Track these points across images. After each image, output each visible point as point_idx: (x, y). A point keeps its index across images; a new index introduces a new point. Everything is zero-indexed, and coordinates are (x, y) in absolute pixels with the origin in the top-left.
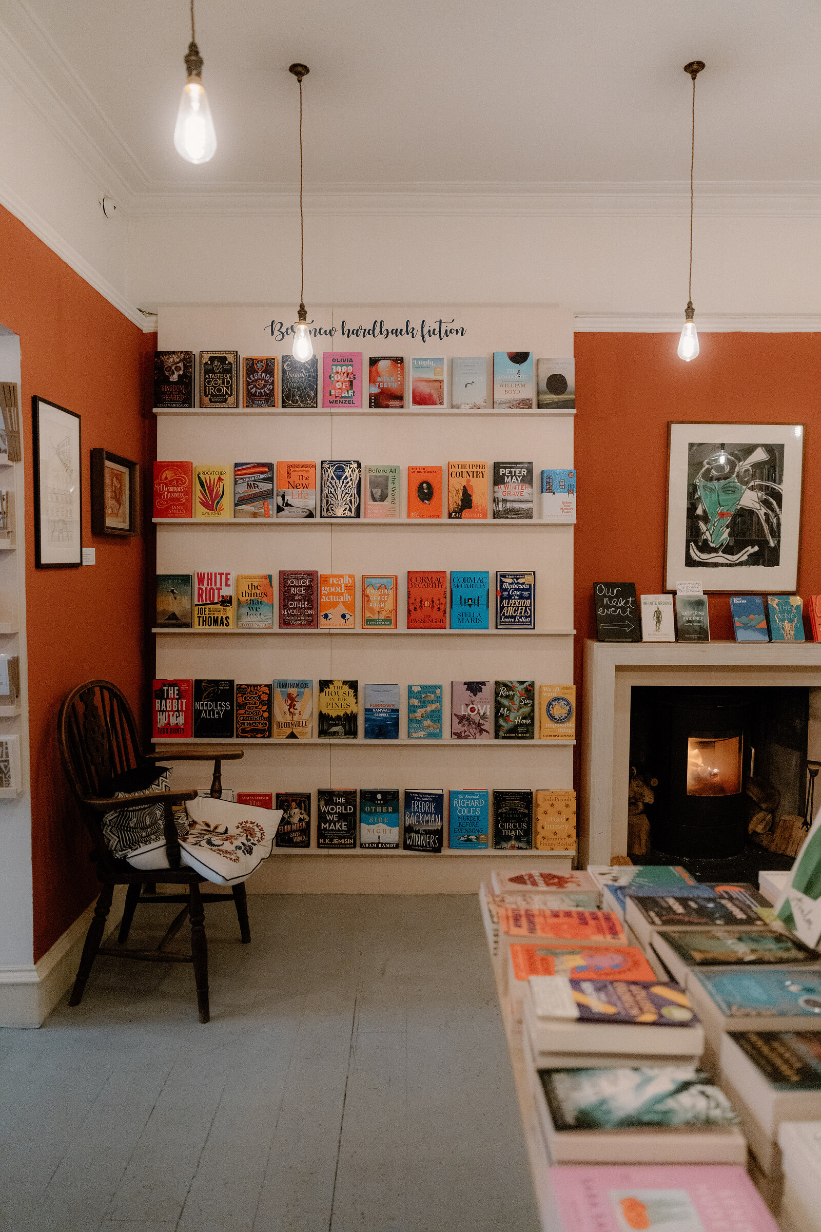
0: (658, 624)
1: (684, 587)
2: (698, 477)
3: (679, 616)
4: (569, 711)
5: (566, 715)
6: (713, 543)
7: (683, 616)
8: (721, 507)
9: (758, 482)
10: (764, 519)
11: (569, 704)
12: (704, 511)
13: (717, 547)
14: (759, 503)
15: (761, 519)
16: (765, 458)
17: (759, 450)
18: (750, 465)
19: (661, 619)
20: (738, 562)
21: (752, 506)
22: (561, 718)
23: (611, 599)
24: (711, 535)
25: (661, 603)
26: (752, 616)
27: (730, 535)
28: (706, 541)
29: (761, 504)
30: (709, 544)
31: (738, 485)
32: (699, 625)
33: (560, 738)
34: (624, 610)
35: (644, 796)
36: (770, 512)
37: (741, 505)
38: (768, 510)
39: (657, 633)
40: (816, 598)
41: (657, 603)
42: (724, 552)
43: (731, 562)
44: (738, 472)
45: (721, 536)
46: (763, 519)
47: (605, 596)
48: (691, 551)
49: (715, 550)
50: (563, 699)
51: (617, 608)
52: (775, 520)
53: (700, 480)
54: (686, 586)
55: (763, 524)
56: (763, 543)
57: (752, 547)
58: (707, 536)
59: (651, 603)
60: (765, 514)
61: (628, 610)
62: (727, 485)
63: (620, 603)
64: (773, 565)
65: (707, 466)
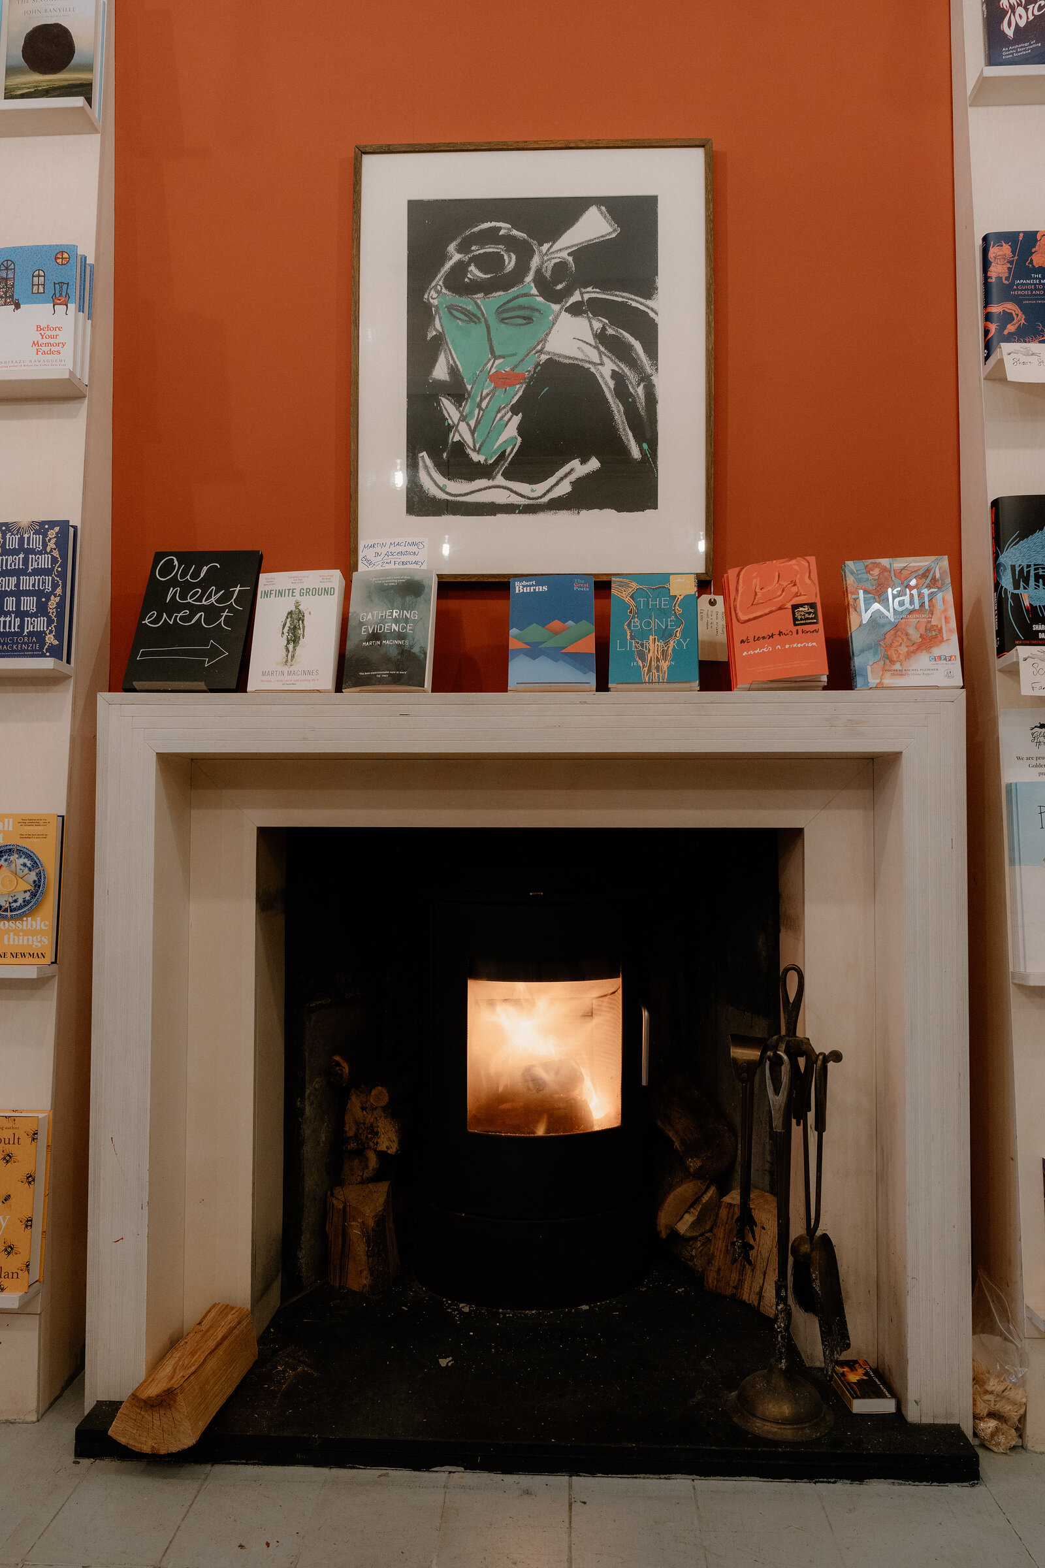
0: (291, 647)
1: (377, 554)
2: (433, 284)
3: (352, 623)
4: (37, 884)
5: (27, 896)
6: (478, 452)
7: (361, 624)
8: (496, 358)
9: (591, 293)
10: (612, 387)
11: (35, 864)
12: (453, 371)
13: (491, 462)
14: (596, 347)
15: (605, 389)
16: (610, 233)
17: (593, 214)
18: (570, 250)
19: (300, 632)
20: (546, 499)
21: (580, 356)
22: (14, 905)
23: (186, 588)
24: (473, 432)
25: (307, 592)
26: (556, 624)
27: (521, 430)
28: (460, 446)
29: (602, 349)
30: (468, 455)
31: (539, 303)
32: (399, 645)
33: (9, 960)
34: (212, 613)
35: (377, 1133)
36: (626, 370)
37: (549, 353)
38: (622, 366)
39: (286, 669)
40: (738, 575)
41: (297, 593)
42: (506, 476)
43: (531, 502)
44: (539, 271)
45: (500, 434)
46: (609, 388)
47: (174, 582)
48: (422, 475)
49: (485, 471)
50: (22, 852)
51: (194, 610)
52: (640, 390)
53: (439, 292)
54: (384, 550)
55: (610, 399)
56: (611, 449)
57: (583, 462)
58: (463, 433)
59: (280, 593)
60: (615, 375)
61: (225, 614)
62: (511, 305)
63: (209, 597)
64: (642, 508)
65: (457, 257)
